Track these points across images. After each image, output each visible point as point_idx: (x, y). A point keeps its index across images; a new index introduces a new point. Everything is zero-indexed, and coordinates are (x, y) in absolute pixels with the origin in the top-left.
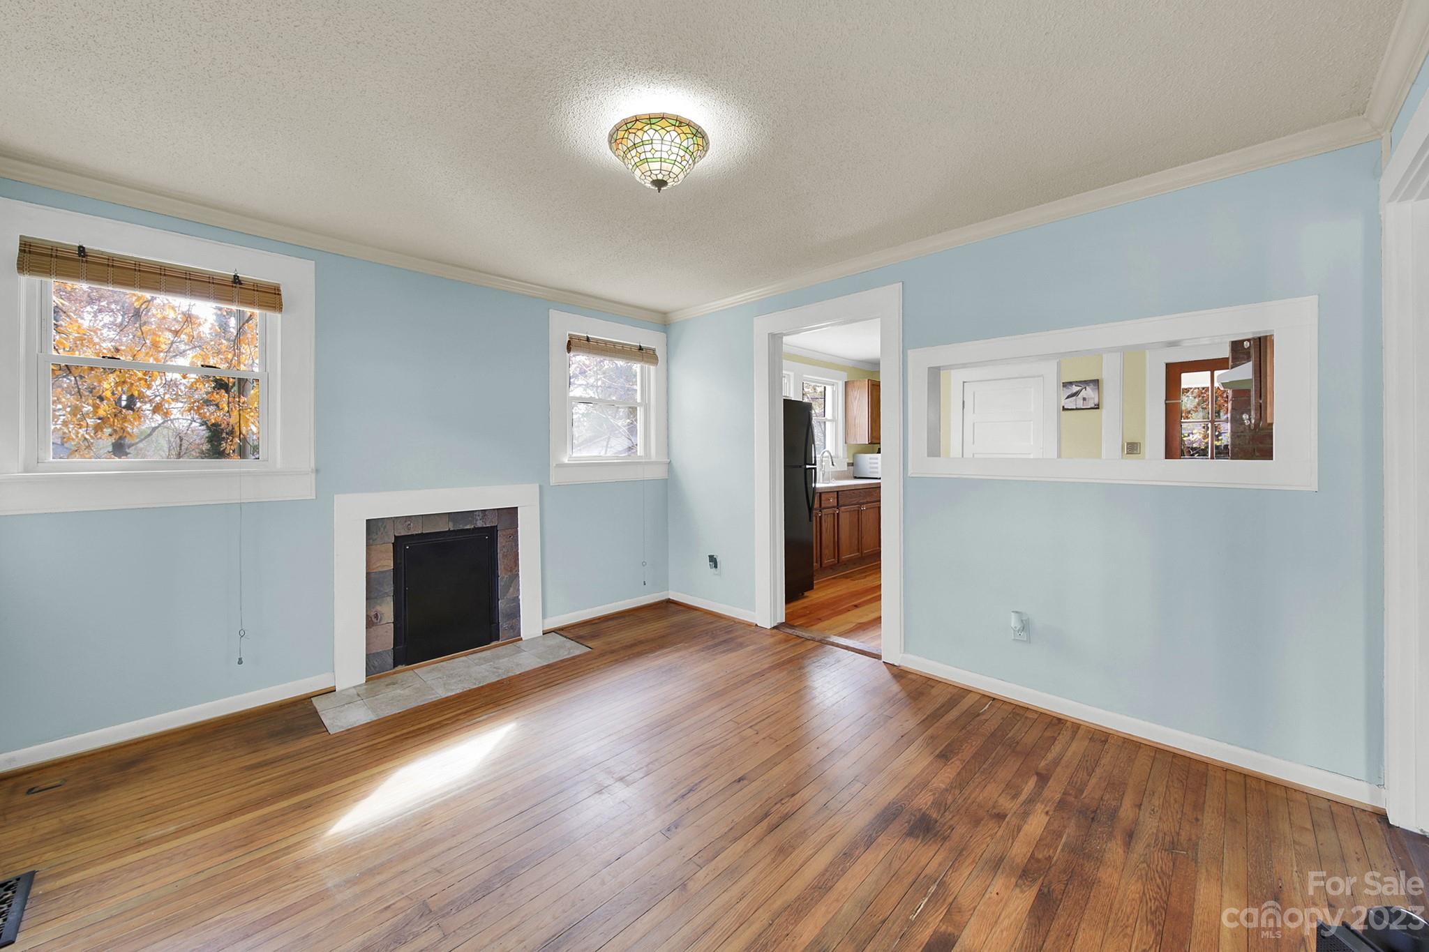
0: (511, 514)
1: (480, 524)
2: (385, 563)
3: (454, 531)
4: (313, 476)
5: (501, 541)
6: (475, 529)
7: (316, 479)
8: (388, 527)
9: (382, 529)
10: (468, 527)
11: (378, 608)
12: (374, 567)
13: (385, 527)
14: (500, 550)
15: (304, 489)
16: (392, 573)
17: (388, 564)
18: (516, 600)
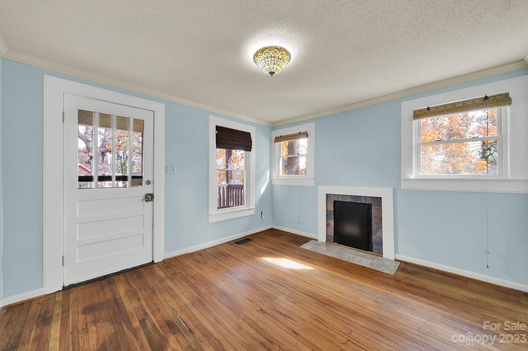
0: (379, 200)
1: (363, 202)
2: (331, 208)
3: (353, 202)
4: (314, 180)
5: (374, 211)
6: (362, 203)
7: (315, 181)
8: (332, 197)
9: (330, 198)
10: (359, 202)
11: (330, 222)
12: (329, 208)
13: (331, 197)
14: (373, 214)
15: (311, 183)
16: (333, 212)
17: (332, 209)
18: (381, 238)
